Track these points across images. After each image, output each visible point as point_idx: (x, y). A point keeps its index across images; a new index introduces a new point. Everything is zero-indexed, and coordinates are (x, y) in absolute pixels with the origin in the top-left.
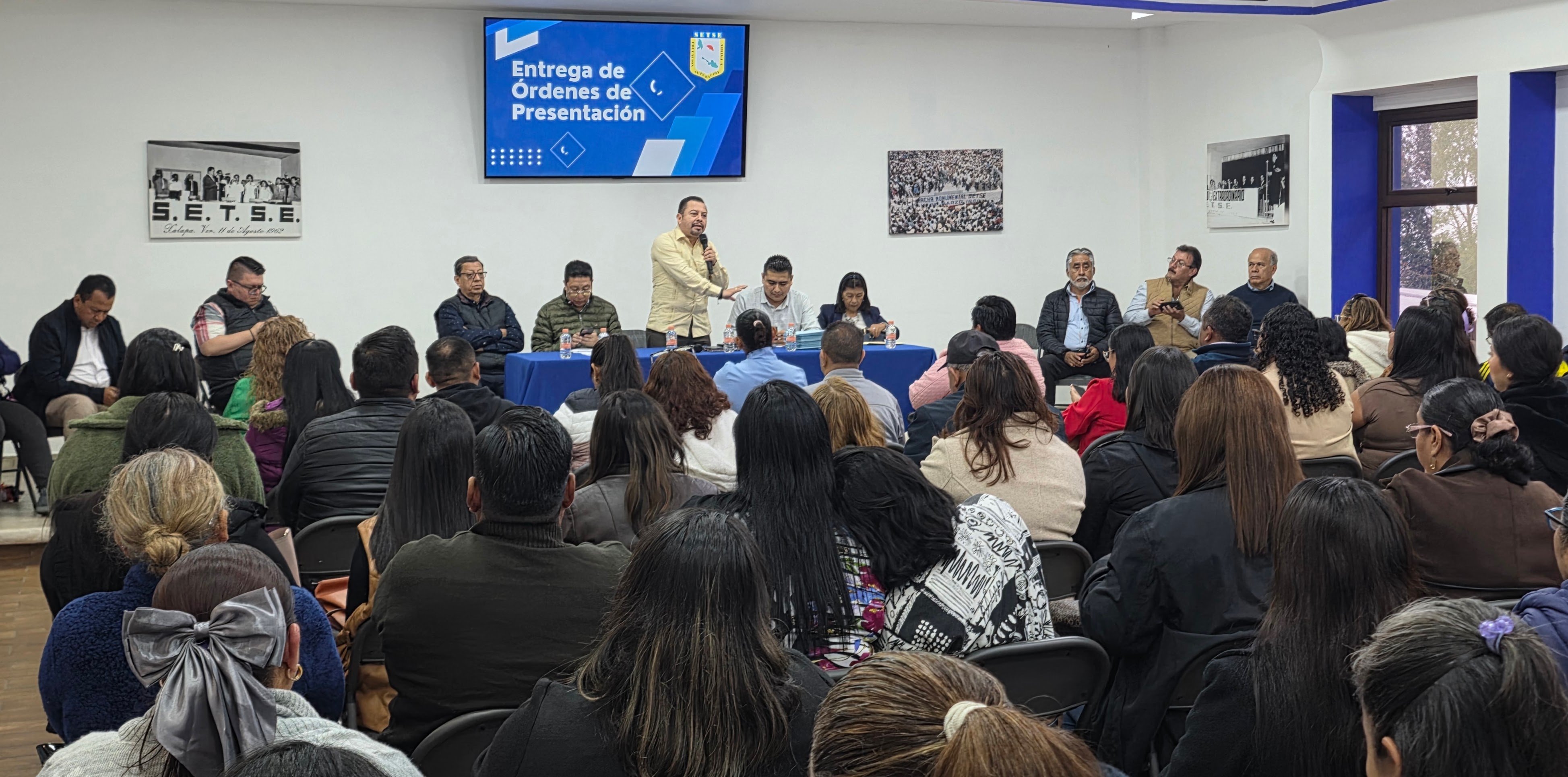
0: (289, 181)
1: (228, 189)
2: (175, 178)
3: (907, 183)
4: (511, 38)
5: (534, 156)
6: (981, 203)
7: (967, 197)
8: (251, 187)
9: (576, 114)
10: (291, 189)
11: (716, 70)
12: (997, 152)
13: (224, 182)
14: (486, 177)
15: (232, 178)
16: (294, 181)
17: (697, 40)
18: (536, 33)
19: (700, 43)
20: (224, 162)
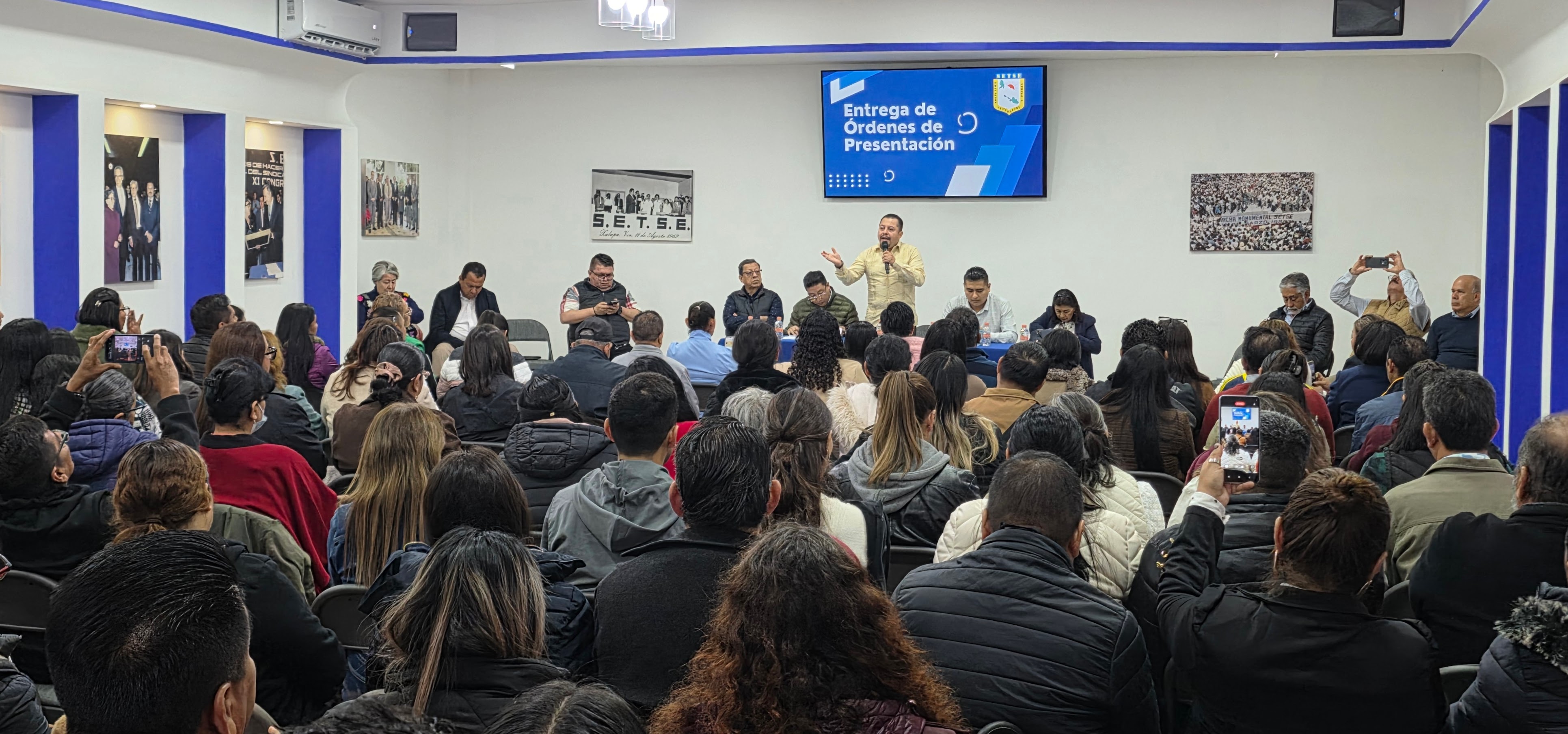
0: (684, 199)
1: (642, 205)
2: (608, 196)
3: (1208, 204)
4: (842, 86)
5: (865, 180)
6: (1287, 225)
7: (1273, 218)
8: (658, 203)
9: (896, 146)
10: (684, 205)
11: (1016, 105)
12: (1308, 176)
13: (640, 199)
14: (826, 197)
15: (645, 196)
16: (687, 200)
17: (999, 81)
18: (863, 81)
19: (1002, 84)
20: (642, 185)
